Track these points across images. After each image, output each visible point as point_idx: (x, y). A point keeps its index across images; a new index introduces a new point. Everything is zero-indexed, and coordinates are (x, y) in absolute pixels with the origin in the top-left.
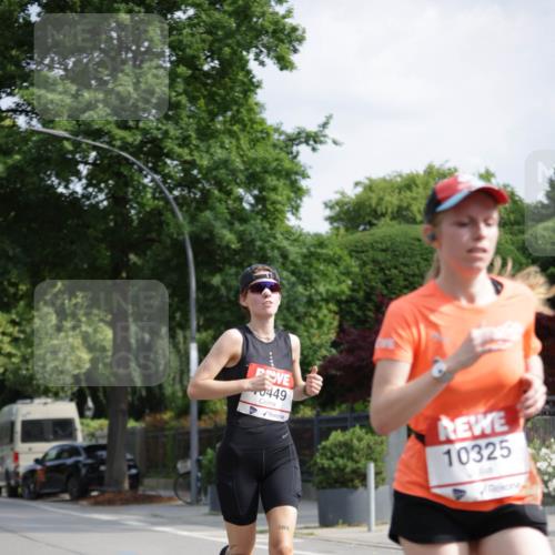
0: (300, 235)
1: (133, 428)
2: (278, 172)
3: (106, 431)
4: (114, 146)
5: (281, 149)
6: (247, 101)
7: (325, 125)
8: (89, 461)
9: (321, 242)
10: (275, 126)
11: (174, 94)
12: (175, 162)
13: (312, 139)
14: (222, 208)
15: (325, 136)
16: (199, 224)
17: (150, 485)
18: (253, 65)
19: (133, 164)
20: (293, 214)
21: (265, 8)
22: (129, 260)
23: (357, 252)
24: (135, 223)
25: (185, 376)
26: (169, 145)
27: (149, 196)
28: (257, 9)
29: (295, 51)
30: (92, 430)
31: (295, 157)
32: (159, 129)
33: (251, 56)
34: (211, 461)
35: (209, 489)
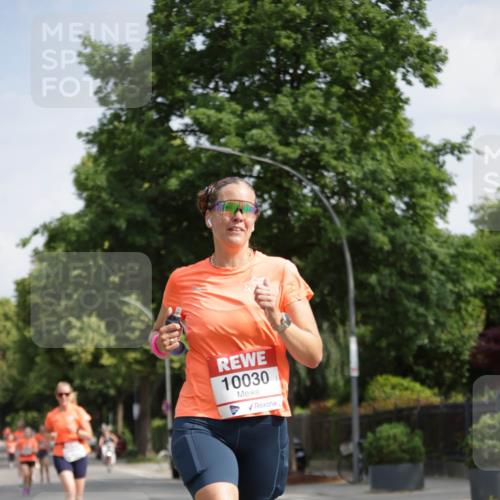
0: (449, 237)
1: (299, 415)
2: (426, 181)
4: (277, 161)
5: (429, 159)
6: (396, 117)
7: (468, 137)
9: (467, 243)
10: (423, 138)
11: (329, 112)
12: (332, 174)
13: (458, 149)
14: (375, 214)
15: (469, 147)
16: (354, 228)
17: (315, 466)
18: (400, 84)
19: (294, 176)
20: (442, 218)
21: (410, 32)
24: (296, 230)
25: (345, 368)
26: (326, 158)
27: (309, 204)
28: (402, 33)
29: (439, 70)
31: (442, 166)
32: (316, 144)
33: (398, 76)
34: (371, 444)
35: (370, 469)
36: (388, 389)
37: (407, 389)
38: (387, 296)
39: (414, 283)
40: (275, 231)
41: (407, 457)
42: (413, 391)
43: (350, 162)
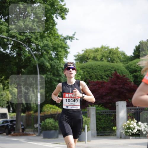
1: (23, 116)
2: (61, 47)
3: (15, 116)
4: (18, 40)
5: (62, 41)
6: (53, 28)
7: (74, 35)
8: (11, 124)
10: (61, 35)
12: (34, 45)
13: (71, 38)
14: (46, 57)
15: (74, 38)
16: (40, 61)
17: (27, 131)
18: (55, 18)
19: (23, 45)
20: (65, 58)
21: (58, 3)
22: (22, 70)
23: (83, 69)
24: (23, 61)
26: (33, 40)
27: (27, 53)
28: (56, 4)
29: (66, 15)
30: (12, 116)
31: (66, 43)
32: (30, 36)
33: (54, 16)
34: (43, 124)
35: (43, 132)
36: (49, 108)
37: (54, 108)
38: (49, 81)
39: (57, 77)
40: (17, 61)
41: (54, 128)
42: (56, 109)
43: (40, 41)
